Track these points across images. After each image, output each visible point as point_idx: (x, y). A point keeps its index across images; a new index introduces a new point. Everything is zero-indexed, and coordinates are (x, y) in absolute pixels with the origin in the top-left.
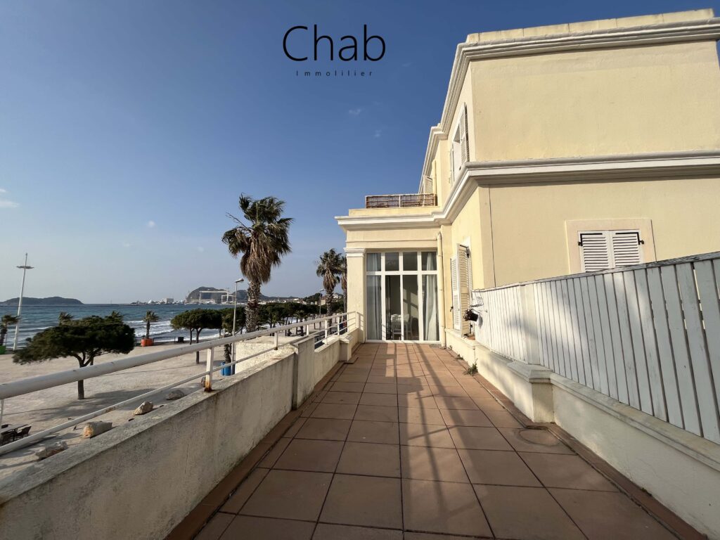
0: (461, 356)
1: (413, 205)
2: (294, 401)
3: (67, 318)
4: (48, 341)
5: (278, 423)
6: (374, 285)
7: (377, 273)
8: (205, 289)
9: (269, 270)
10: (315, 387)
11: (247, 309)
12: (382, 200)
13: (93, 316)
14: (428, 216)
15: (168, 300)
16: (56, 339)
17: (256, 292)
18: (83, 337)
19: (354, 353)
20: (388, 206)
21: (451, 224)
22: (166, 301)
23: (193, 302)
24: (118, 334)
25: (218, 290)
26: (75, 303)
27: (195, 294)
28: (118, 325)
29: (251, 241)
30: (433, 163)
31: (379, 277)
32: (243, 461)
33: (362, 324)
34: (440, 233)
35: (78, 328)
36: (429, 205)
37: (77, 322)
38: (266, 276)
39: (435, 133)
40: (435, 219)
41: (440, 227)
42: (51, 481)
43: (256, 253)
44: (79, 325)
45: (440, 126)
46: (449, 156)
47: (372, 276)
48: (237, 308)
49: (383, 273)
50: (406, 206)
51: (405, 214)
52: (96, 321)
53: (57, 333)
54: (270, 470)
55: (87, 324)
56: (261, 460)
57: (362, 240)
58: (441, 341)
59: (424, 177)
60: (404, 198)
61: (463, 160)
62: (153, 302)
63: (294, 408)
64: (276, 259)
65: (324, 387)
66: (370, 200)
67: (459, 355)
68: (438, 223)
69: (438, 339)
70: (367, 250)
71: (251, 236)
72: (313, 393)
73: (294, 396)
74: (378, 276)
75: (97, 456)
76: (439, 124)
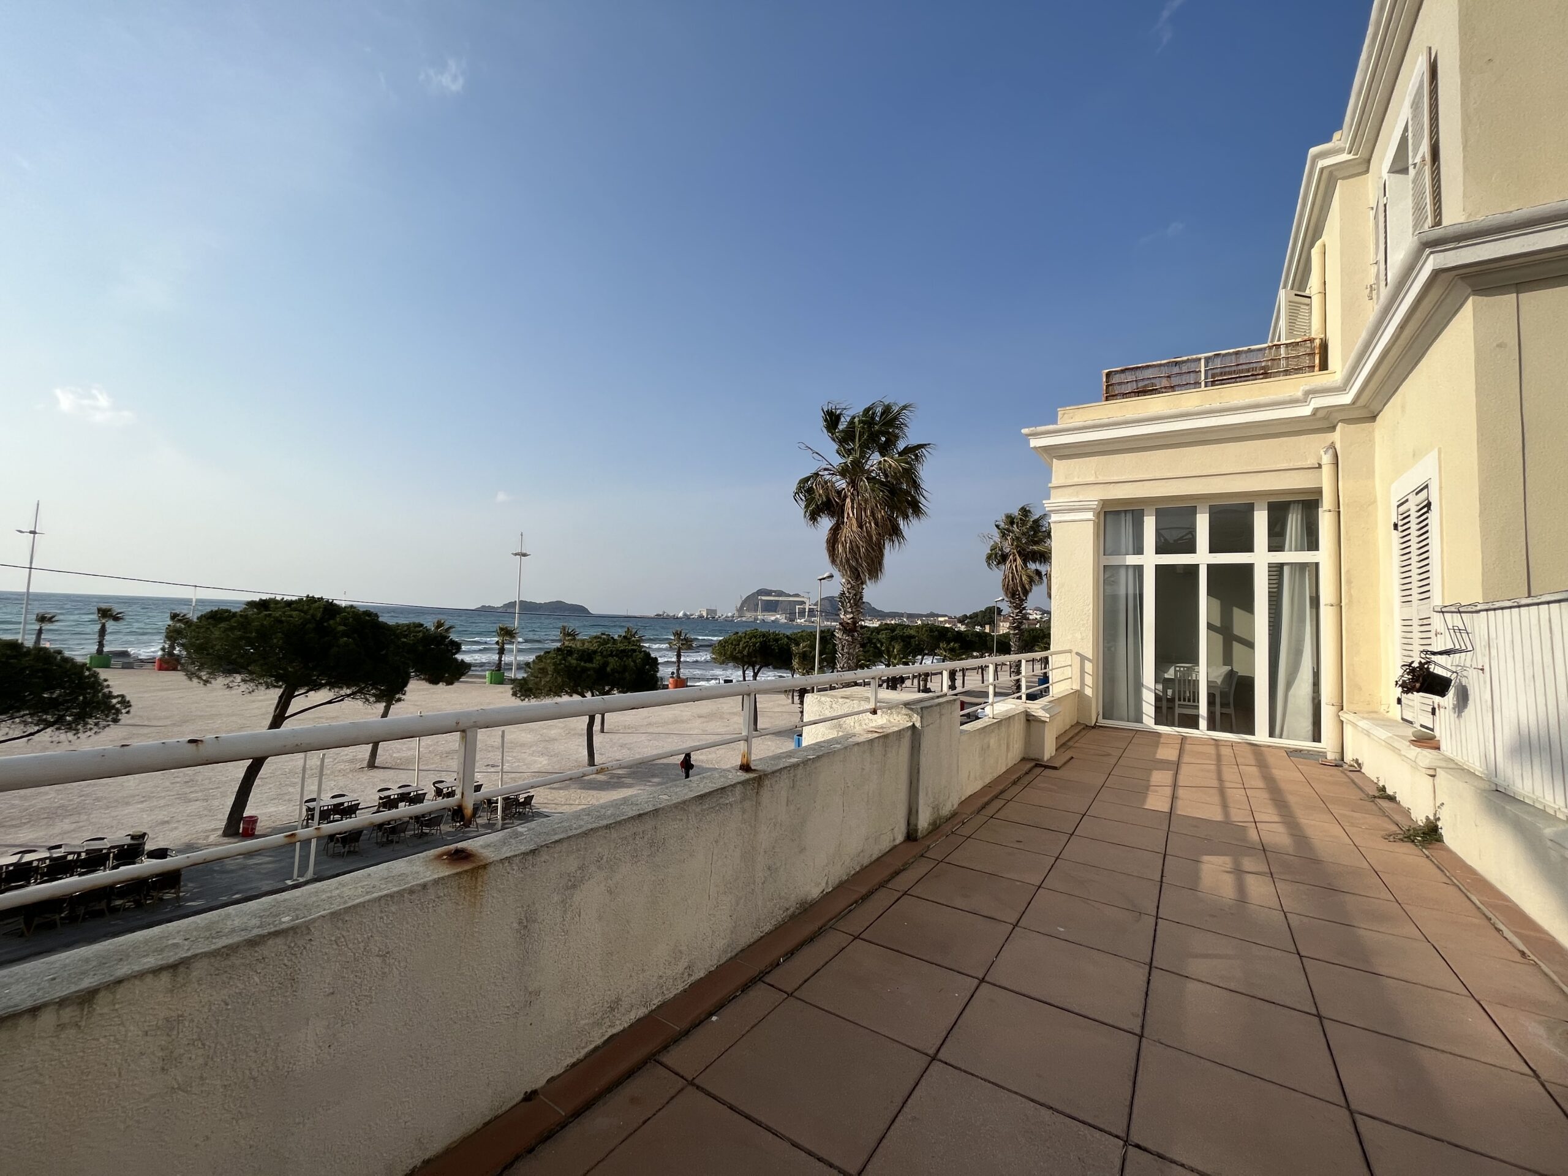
0: (1390, 792)
1: (1246, 378)
2: (912, 821)
3: (572, 635)
4: (550, 669)
5: (878, 859)
6: (1122, 592)
7: (1132, 560)
8: (768, 593)
9: (882, 555)
10: (962, 803)
11: (838, 635)
12: (1148, 373)
13: (603, 634)
14: (1293, 402)
15: (709, 611)
16: (559, 667)
17: (855, 600)
18: (588, 665)
19: (1063, 745)
20: (1172, 388)
21: (1373, 418)
22: (705, 614)
23: (749, 616)
24: (636, 666)
25: (790, 596)
26: (579, 611)
27: (750, 602)
28: (634, 651)
29: (846, 497)
30: (1315, 252)
31: (1139, 569)
32: (807, 909)
33: (1089, 680)
34: (1332, 446)
35: (584, 651)
36: (1298, 370)
37: (583, 642)
38: (875, 567)
39: (1322, 163)
40: (1316, 411)
41: (1333, 428)
42: (533, 852)
43: (854, 521)
44: (585, 646)
45: (1340, 139)
46: (1371, 223)
47: (1117, 567)
48: (822, 632)
49: (1150, 560)
50: (1222, 382)
51: (1216, 405)
52: (606, 642)
53: (559, 657)
54: (856, 938)
55: (595, 647)
56: (840, 916)
57: (1092, 479)
58: (1328, 744)
59: (1283, 296)
60: (1218, 363)
61: (1418, 223)
62: (685, 615)
63: (911, 836)
64: (895, 532)
65: (983, 807)
66: (1116, 379)
67: (1383, 789)
68: (1325, 418)
69: (1317, 737)
70: (1105, 503)
71: (844, 486)
72: (954, 815)
73: (912, 812)
74: (1135, 566)
75: (585, 834)
76: (1337, 135)
